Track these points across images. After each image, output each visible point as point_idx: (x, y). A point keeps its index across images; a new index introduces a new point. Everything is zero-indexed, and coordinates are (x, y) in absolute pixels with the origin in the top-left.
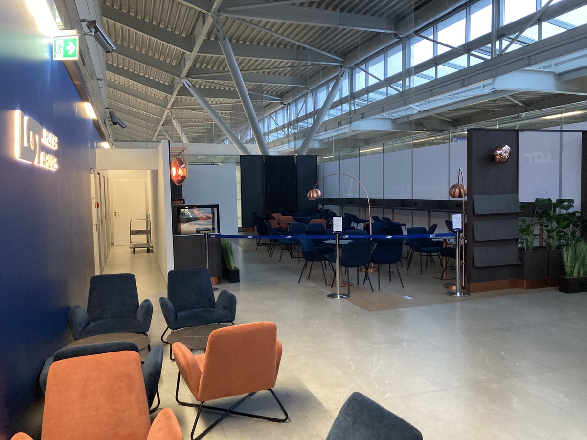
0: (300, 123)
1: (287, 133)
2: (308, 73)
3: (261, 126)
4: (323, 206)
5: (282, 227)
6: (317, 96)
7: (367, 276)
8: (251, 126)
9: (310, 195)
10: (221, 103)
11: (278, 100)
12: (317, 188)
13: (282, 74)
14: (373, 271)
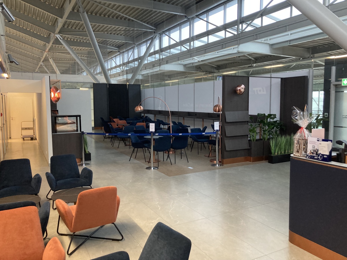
0: (130, 64)
1: (122, 70)
2: (135, 35)
3: (106, 65)
4: (144, 114)
5: (119, 127)
6: (140, 49)
7: (168, 156)
8: (99, 65)
9: (136, 109)
10: (81, 50)
11: (117, 50)
12: (140, 105)
13: (119, 35)
14: (172, 153)
